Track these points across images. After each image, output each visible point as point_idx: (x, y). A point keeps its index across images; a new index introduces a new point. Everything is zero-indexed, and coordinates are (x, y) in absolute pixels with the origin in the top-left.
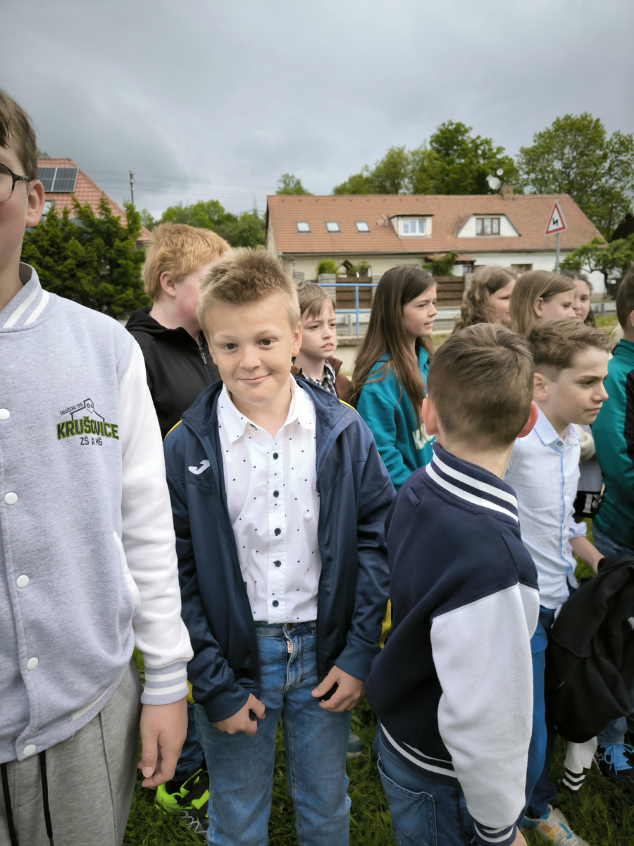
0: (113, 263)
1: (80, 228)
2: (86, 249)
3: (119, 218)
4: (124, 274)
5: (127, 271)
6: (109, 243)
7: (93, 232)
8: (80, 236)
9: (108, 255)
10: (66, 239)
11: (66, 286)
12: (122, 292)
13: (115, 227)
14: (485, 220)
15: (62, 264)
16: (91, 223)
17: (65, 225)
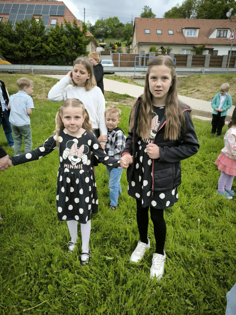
0: (78, 46)
1: (66, 31)
2: (68, 39)
3: (80, 28)
4: (81, 49)
5: (82, 48)
6: (76, 37)
7: (71, 33)
8: (66, 34)
9: (76, 42)
10: (62, 35)
11: (61, 53)
13: (78, 31)
14: (221, 31)
15: (60, 45)
16: (70, 29)
17: (61, 30)
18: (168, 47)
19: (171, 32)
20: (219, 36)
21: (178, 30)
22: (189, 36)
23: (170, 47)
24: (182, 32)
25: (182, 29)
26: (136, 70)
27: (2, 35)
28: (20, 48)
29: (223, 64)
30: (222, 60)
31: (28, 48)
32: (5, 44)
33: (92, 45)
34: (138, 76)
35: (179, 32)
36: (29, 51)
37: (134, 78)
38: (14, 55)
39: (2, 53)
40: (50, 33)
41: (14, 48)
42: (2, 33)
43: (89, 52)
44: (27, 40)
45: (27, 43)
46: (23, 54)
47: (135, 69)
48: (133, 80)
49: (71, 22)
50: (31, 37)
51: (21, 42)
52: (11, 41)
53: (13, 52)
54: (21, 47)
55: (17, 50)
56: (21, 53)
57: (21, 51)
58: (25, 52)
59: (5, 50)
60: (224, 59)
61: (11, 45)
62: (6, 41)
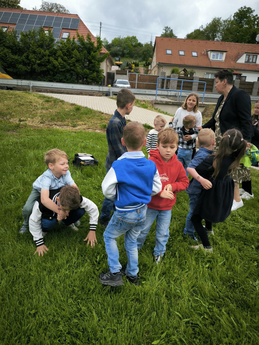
0: (90, 62)
1: (79, 45)
2: (80, 55)
3: (94, 42)
4: (93, 66)
5: (95, 65)
6: (89, 53)
7: (83, 47)
8: (78, 48)
9: (88, 58)
10: (73, 50)
11: (71, 69)
12: (92, 74)
13: (92, 46)
14: (250, 56)
15: (70, 60)
16: (83, 44)
17: (73, 44)
18: (191, 69)
19: (195, 54)
20: (248, 61)
21: (203, 53)
22: (215, 59)
23: (193, 69)
24: (207, 55)
25: (207, 52)
26: (158, 94)
27: (4, 45)
28: (23, 61)
29: (253, 91)
30: (253, 87)
31: (33, 62)
32: (6, 56)
33: (106, 63)
34: (160, 101)
35: (204, 54)
36: (34, 65)
37: (155, 103)
38: (17, 68)
39: (3, 65)
40: (59, 46)
41: (16, 60)
42: (4, 43)
43: (103, 70)
44: (32, 53)
45: (32, 56)
46: (27, 68)
47: (157, 92)
48: (154, 105)
49: (84, 36)
50: (37, 49)
51: (25, 54)
52: (14, 53)
53: (16, 65)
54: (25, 60)
55: (20, 63)
56: (24, 67)
57: (25, 64)
58: (29, 66)
59: (6, 62)
60: (255, 85)
61: (13, 57)
62: (8, 52)
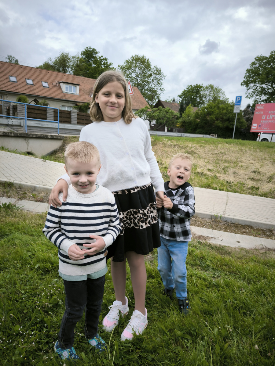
18: (44, 100)
19: (45, 84)
22: (69, 92)
24: (60, 87)
35: (56, 86)
